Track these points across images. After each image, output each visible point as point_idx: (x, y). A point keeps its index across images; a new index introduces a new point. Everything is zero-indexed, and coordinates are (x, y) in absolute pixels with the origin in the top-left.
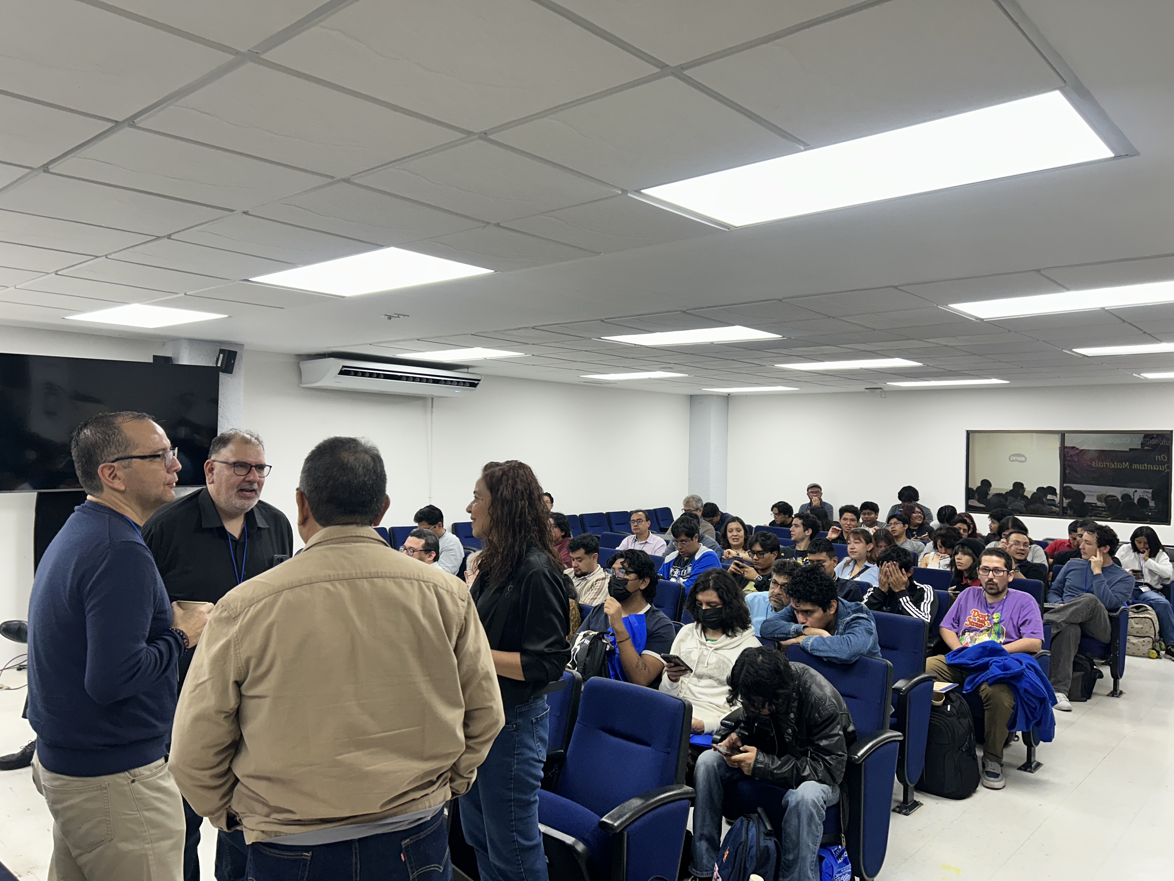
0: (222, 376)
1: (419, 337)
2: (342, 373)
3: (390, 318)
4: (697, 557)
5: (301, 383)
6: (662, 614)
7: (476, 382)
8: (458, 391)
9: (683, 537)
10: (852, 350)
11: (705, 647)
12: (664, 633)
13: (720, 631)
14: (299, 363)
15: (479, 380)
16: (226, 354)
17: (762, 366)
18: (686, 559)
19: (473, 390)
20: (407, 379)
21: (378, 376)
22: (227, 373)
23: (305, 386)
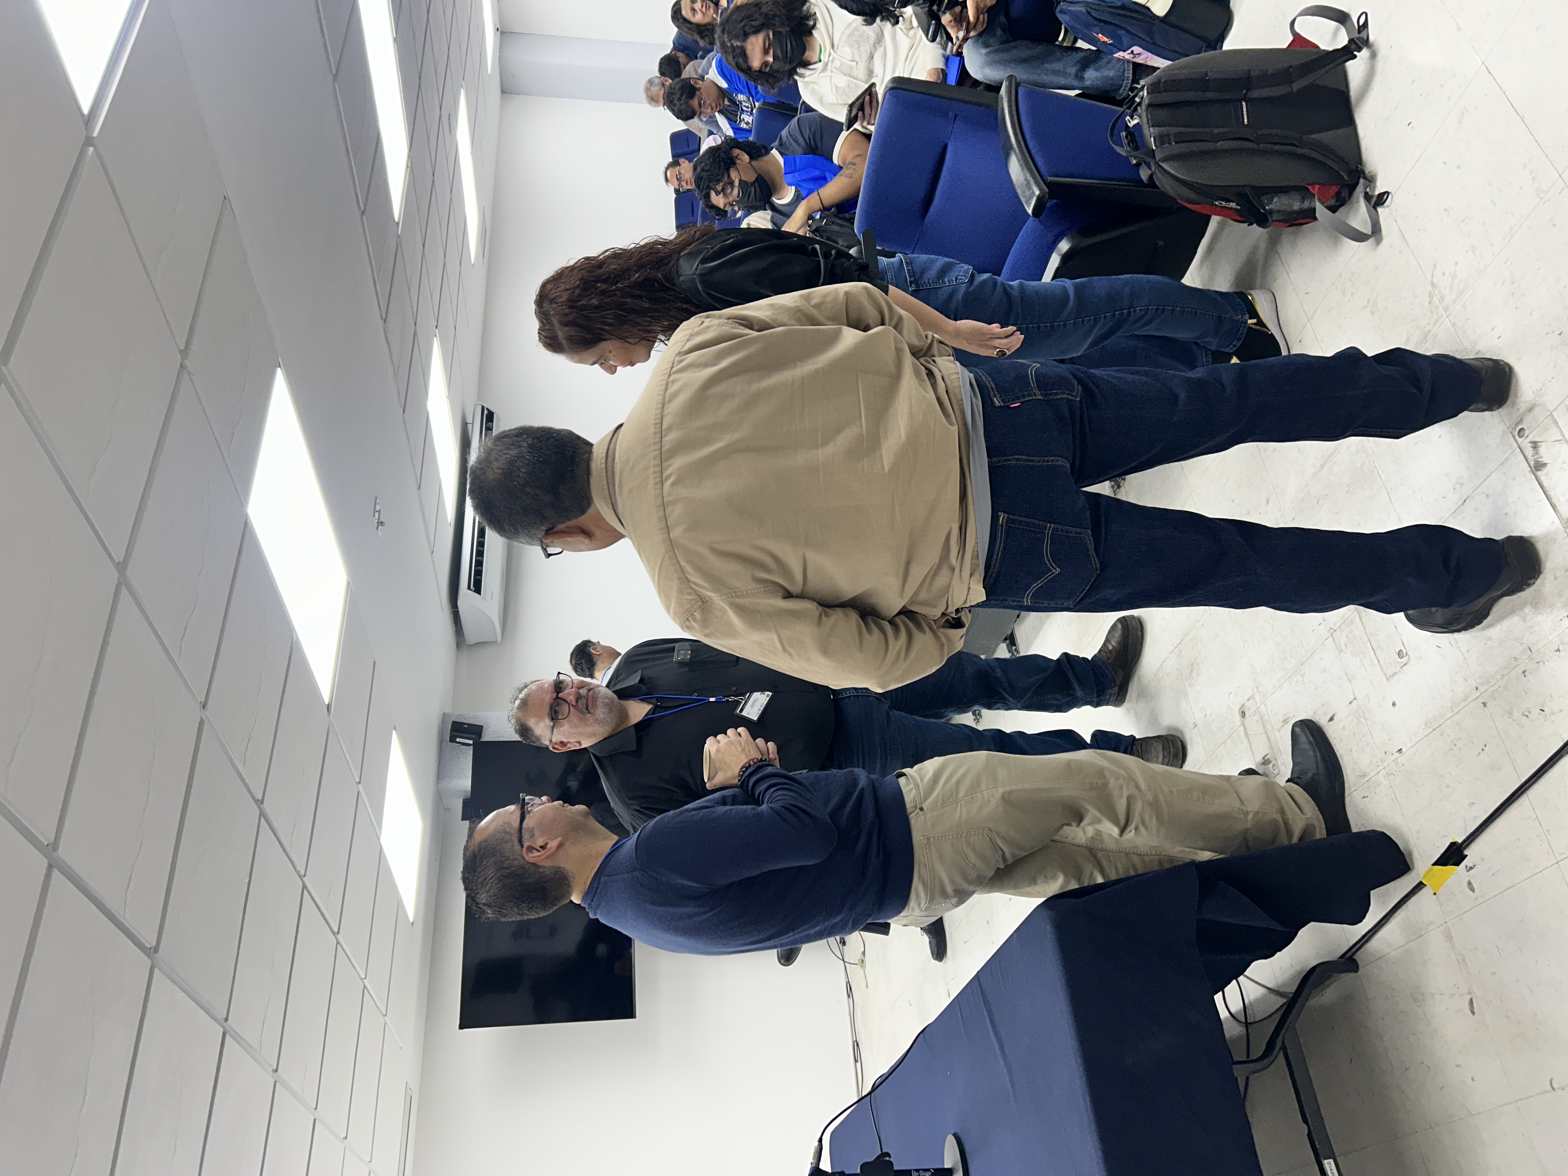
0: (486, 738)
1: (415, 486)
2: (478, 590)
3: (381, 524)
4: (724, 85)
5: (496, 642)
6: (784, 133)
9: (695, 102)
11: (830, 64)
13: (809, 39)
14: (469, 645)
15: (483, 408)
16: (456, 734)
18: (726, 102)
19: (498, 416)
22: (482, 731)
23: (499, 639)
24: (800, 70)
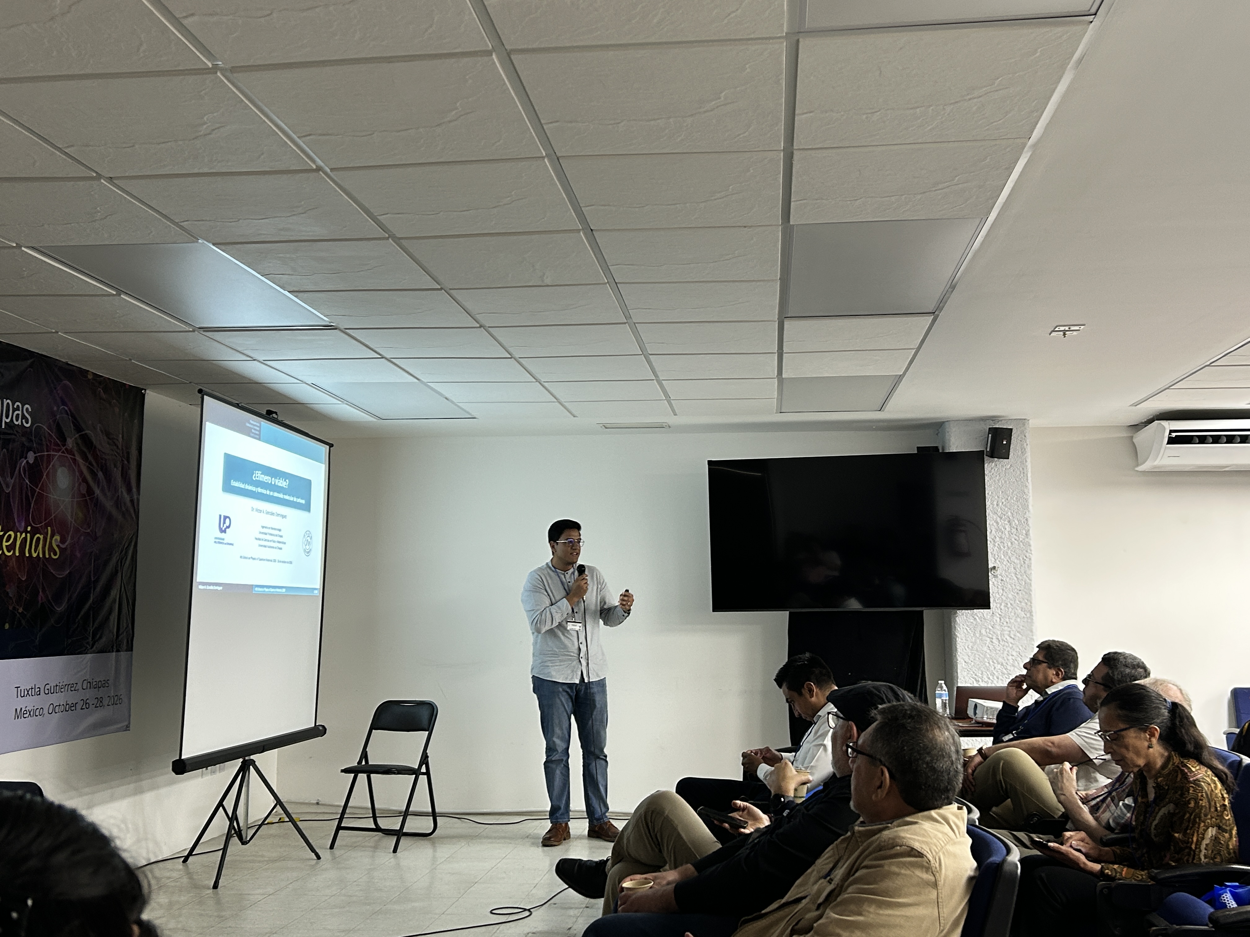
0: (986, 461)
2: (1170, 441)
5: (1138, 465)
14: (1132, 437)
16: (996, 433)
22: (999, 458)
23: (1140, 468)
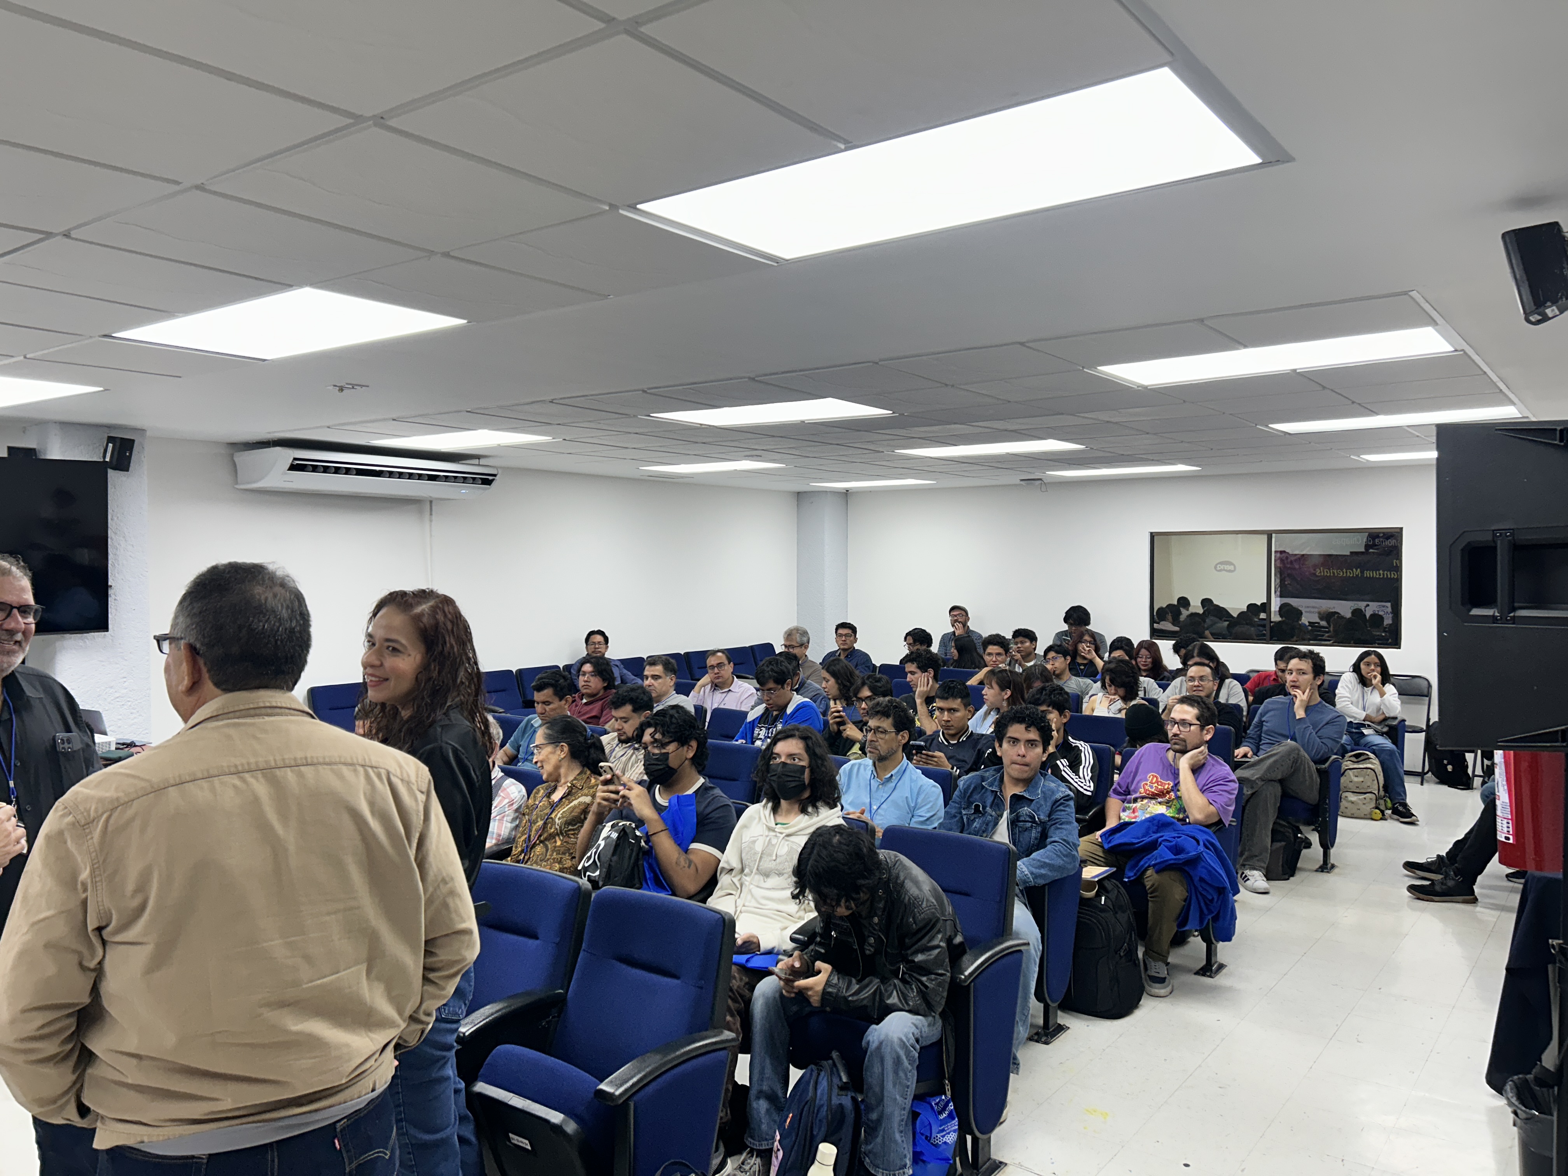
0: (111, 473)
1: (394, 416)
2: (293, 468)
3: (341, 389)
4: (789, 710)
5: (237, 483)
6: (718, 792)
7: (491, 478)
8: (464, 491)
9: (771, 685)
10: (989, 430)
11: (774, 834)
12: (719, 818)
14: (232, 456)
15: (495, 475)
16: (118, 444)
17: (878, 452)
18: (775, 713)
19: (486, 489)
20: (391, 474)
21: (348, 471)
22: (121, 470)
23: (240, 486)
24: (770, 805)
